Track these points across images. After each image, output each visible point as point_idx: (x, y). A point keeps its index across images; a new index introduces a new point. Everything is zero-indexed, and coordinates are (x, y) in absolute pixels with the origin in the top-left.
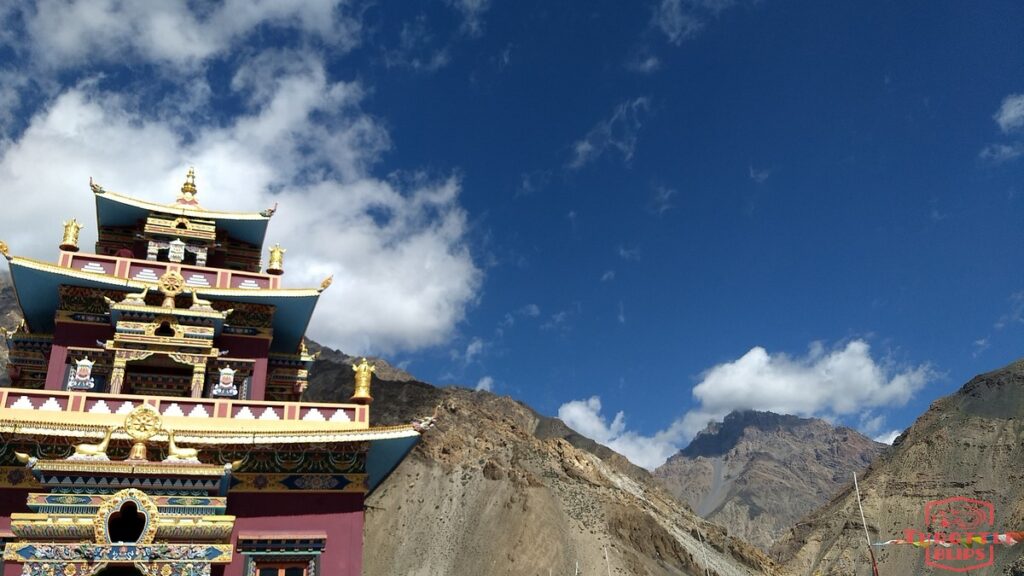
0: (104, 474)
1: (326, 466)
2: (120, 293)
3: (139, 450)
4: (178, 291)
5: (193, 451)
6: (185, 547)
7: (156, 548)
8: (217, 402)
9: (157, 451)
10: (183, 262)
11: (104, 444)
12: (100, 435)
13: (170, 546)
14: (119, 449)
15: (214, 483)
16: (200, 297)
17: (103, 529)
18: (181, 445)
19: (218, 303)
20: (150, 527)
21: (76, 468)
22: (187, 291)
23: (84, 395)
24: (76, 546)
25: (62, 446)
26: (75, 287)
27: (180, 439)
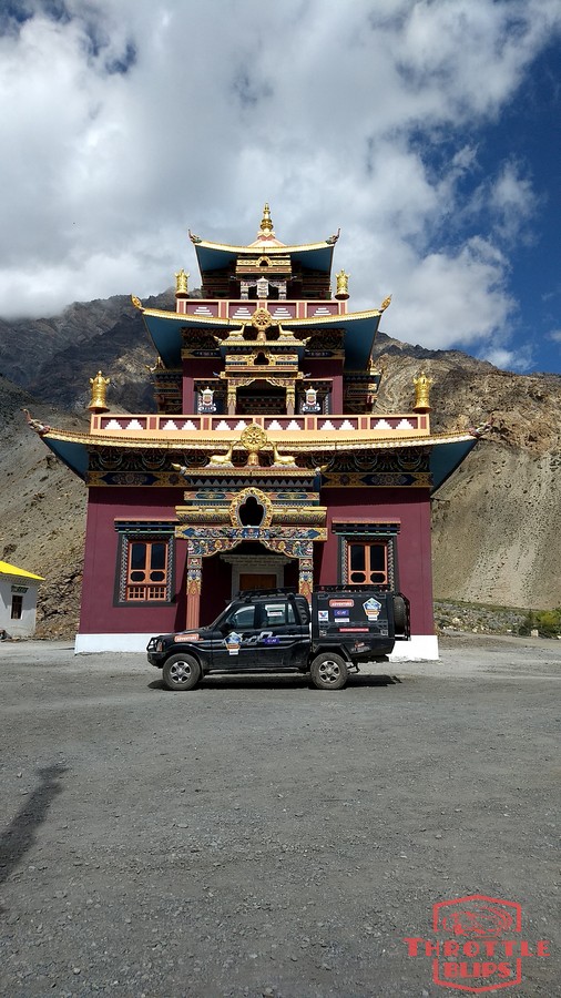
0: (232, 477)
1: (396, 466)
2: (224, 331)
3: (253, 458)
4: (267, 326)
5: (292, 458)
6: (293, 529)
7: (272, 530)
8: (306, 417)
9: (266, 459)
10: (268, 298)
11: (229, 454)
12: (226, 448)
13: (283, 529)
14: (240, 458)
15: (309, 482)
16: (285, 328)
17: (236, 517)
18: (283, 453)
19: (299, 332)
20: (268, 515)
21: (212, 473)
22: (274, 324)
23: (211, 417)
24: (220, 528)
25: (200, 457)
26: (192, 328)
27: (281, 449)
